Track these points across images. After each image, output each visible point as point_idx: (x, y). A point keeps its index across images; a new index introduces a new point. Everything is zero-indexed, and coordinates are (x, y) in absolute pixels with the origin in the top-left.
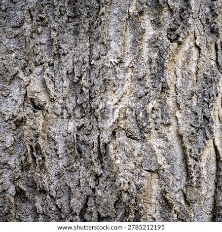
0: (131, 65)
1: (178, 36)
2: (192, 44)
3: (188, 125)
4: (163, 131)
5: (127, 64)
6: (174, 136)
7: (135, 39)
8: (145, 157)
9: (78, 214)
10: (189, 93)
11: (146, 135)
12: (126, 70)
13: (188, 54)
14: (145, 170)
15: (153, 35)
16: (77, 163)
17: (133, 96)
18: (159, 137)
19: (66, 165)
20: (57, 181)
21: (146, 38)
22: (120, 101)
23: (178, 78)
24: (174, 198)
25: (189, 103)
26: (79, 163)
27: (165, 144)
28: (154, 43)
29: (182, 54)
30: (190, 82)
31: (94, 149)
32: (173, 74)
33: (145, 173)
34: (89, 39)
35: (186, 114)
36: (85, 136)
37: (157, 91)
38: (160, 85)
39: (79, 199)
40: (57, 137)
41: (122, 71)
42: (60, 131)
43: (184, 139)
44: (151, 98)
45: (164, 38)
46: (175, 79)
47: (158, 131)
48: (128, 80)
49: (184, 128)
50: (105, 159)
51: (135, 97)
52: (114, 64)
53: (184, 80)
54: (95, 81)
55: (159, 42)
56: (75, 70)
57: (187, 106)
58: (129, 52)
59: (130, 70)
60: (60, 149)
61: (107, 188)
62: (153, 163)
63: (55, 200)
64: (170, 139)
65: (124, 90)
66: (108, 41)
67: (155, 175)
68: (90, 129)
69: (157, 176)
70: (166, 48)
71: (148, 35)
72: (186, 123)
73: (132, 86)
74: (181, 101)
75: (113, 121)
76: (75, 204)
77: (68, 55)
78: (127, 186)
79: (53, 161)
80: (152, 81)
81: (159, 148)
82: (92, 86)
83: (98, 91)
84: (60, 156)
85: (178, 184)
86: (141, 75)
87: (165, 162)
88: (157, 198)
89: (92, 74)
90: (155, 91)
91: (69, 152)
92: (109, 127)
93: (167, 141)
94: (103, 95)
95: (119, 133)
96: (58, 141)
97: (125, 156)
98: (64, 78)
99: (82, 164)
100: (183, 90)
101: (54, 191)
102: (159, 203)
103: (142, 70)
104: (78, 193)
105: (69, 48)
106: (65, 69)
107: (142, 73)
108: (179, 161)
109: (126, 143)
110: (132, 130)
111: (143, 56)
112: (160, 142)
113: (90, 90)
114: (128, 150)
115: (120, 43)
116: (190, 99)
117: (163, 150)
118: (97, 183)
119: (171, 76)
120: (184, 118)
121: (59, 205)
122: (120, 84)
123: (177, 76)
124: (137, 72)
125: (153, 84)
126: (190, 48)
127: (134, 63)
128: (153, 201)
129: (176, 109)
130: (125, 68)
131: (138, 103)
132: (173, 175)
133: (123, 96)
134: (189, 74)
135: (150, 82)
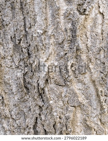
0: (53, 34)
1: (85, 10)
2: (97, 12)
3: (99, 72)
4: (81, 78)
5: (50, 33)
6: (89, 81)
7: (53, 14)
8: (70, 98)
9: (32, 128)
10: (98, 49)
11: (68, 83)
12: (50, 38)
13: (95, 20)
14: (71, 106)
15: (66, 9)
16: (27, 96)
17: (56, 56)
18: (79, 82)
19: (19, 98)
20: (15, 109)
21: (62, 12)
22: (48, 59)
23: (89, 40)
24: (93, 121)
25: (98, 56)
26: (28, 96)
27: (83, 87)
28: (68, 16)
29: (90, 20)
30: (98, 41)
31: (36, 90)
32: (85, 36)
33: (71, 108)
34: (22, 13)
35: (96, 64)
36: (29, 79)
37: (73, 53)
38: (75, 48)
39: (32, 118)
40: (10, 81)
41: (47, 38)
42: (12, 77)
43: (96, 83)
44: (69, 58)
45: (75, 11)
46: (86, 40)
47: (77, 78)
48: (51, 44)
49: (96, 75)
50: (44, 96)
51: (58, 56)
52: (40, 34)
53: (93, 40)
54: (30, 43)
55: (71, 15)
56: (16, 35)
57: (96, 59)
58: (50, 23)
59: (52, 37)
60: (14, 89)
61: (48, 114)
62: (76, 101)
63: (16, 121)
64: (86, 82)
65: (50, 51)
66: (35, 15)
67: (78, 108)
68: (32, 75)
69: (80, 109)
70: (76, 19)
71: (63, 10)
72: (97, 71)
73: (55, 49)
74: (92, 56)
75: (45, 73)
76: (29, 122)
77: (10, 25)
78: (59, 119)
79: (11, 97)
80: (69, 45)
81: (79, 89)
82: (29, 46)
83: (33, 51)
84: (15, 93)
85: (95, 111)
86: (60, 41)
87: (84, 99)
88: (81, 122)
89: (28, 38)
90: (71, 53)
91: (20, 90)
92: (43, 77)
93: (84, 84)
94: (37, 54)
95: (51, 80)
96: (12, 84)
97: (55, 97)
98: (9, 42)
99: (30, 96)
100: (93, 48)
101: (14, 115)
102: (83, 126)
103: (61, 37)
104: (30, 114)
105: (10, 20)
106: (9, 35)
107: (61, 39)
108: (94, 97)
109: (56, 89)
110: (58, 80)
111: (60, 26)
112: (80, 86)
113: (28, 49)
114: (57, 94)
115: (43, 18)
116: (99, 54)
117: (82, 91)
118: (41, 110)
119: (83, 39)
120: (95, 67)
121: (19, 124)
122: (47, 47)
123: (87, 38)
124: (58, 39)
125: (70, 46)
126: (96, 15)
127: (55, 32)
128: (79, 124)
129: (89, 62)
130: (49, 36)
131: (61, 61)
132: (91, 106)
133: (49, 56)
134: (96, 35)
135: (67, 46)
